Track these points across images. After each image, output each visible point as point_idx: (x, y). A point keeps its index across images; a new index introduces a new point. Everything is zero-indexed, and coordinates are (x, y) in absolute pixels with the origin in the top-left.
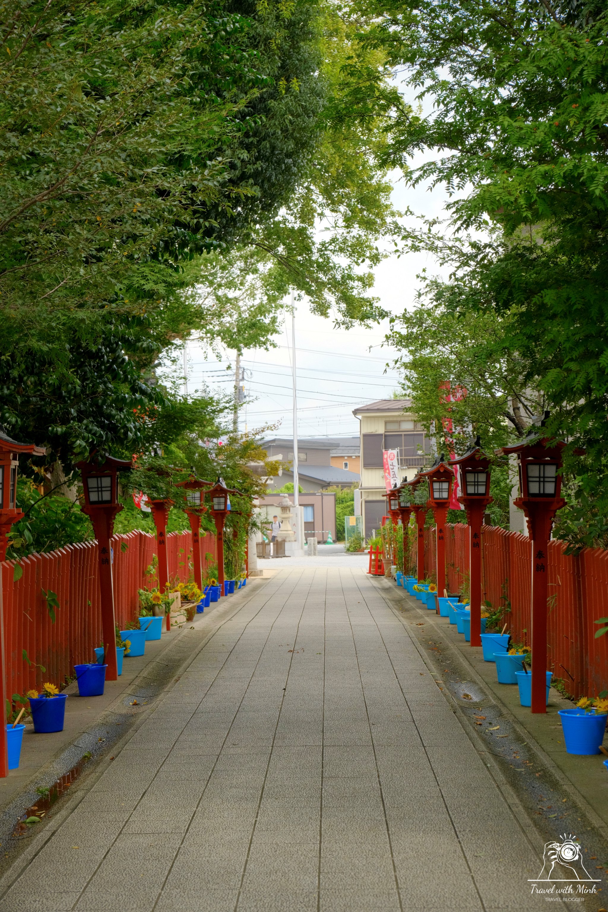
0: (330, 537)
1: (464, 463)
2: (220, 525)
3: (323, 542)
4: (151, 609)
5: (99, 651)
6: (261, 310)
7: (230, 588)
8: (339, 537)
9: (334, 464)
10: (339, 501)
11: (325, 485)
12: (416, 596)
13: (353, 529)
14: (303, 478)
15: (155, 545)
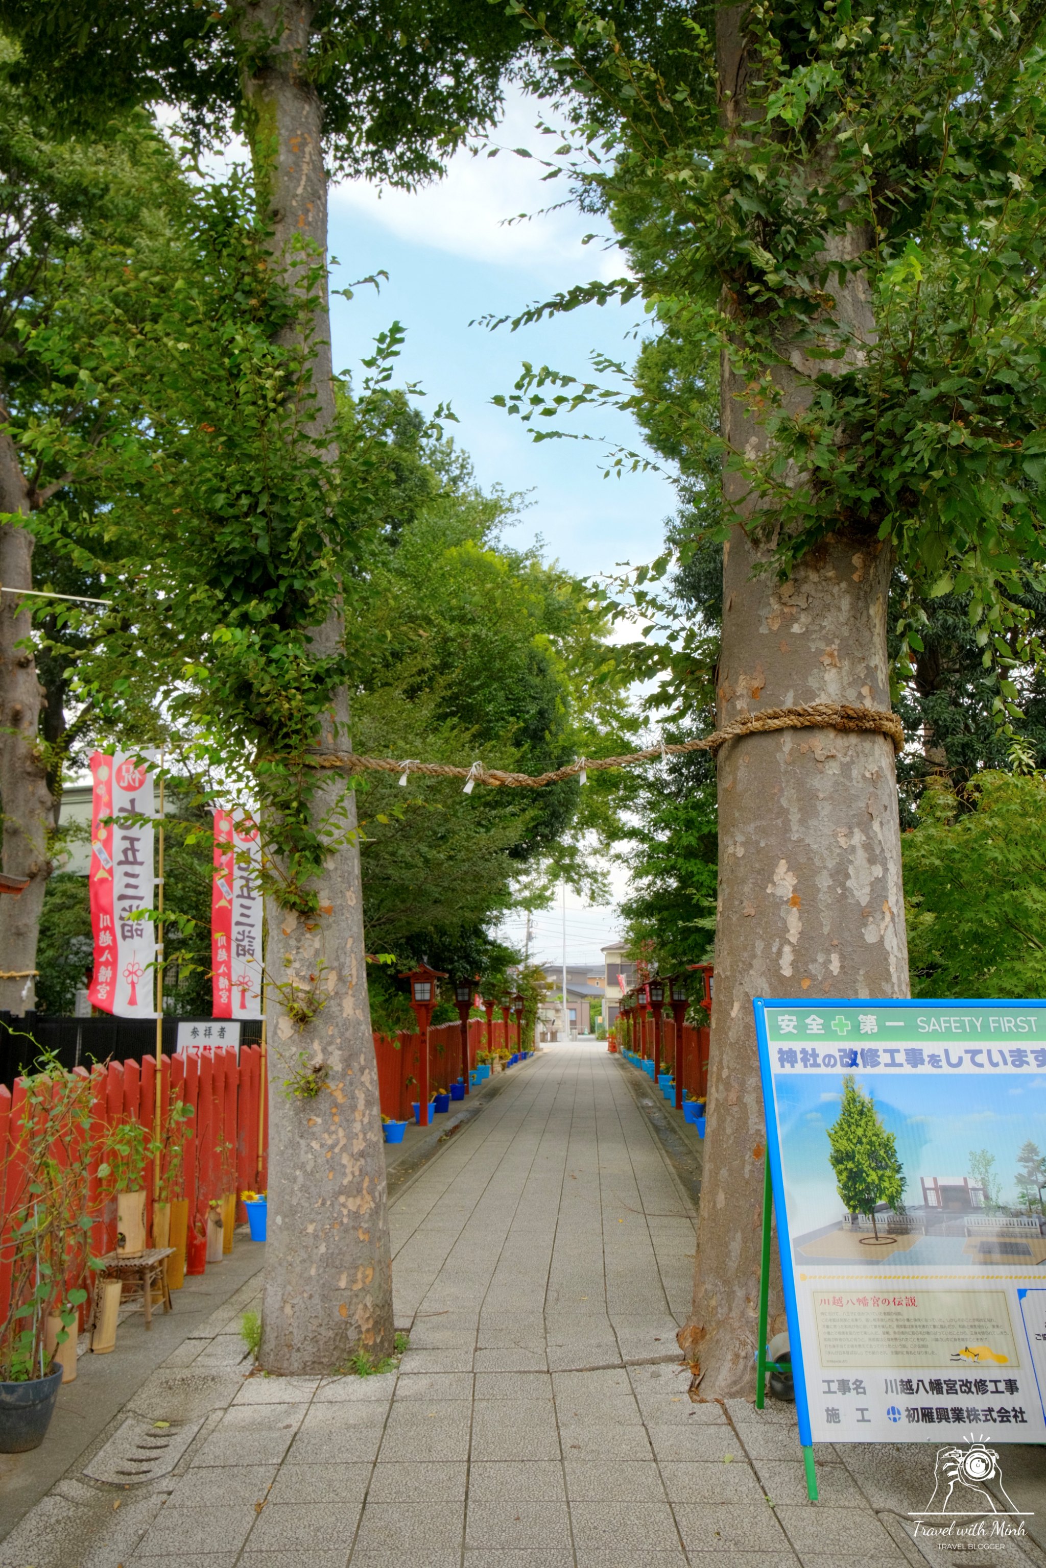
0: (587, 1031)
1: (650, 984)
2: (519, 1018)
3: (582, 1033)
4: (483, 1061)
5: (460, 1079)
6: (545, 888)
7: (524, 1056)
8: (592, 1031)
9: (589, 982)
10: (592, 1007)
11: (583, 996)
12: (631, 1061)
13: (601, 1025)
14: (569, 992)
15: (485, 1027)
